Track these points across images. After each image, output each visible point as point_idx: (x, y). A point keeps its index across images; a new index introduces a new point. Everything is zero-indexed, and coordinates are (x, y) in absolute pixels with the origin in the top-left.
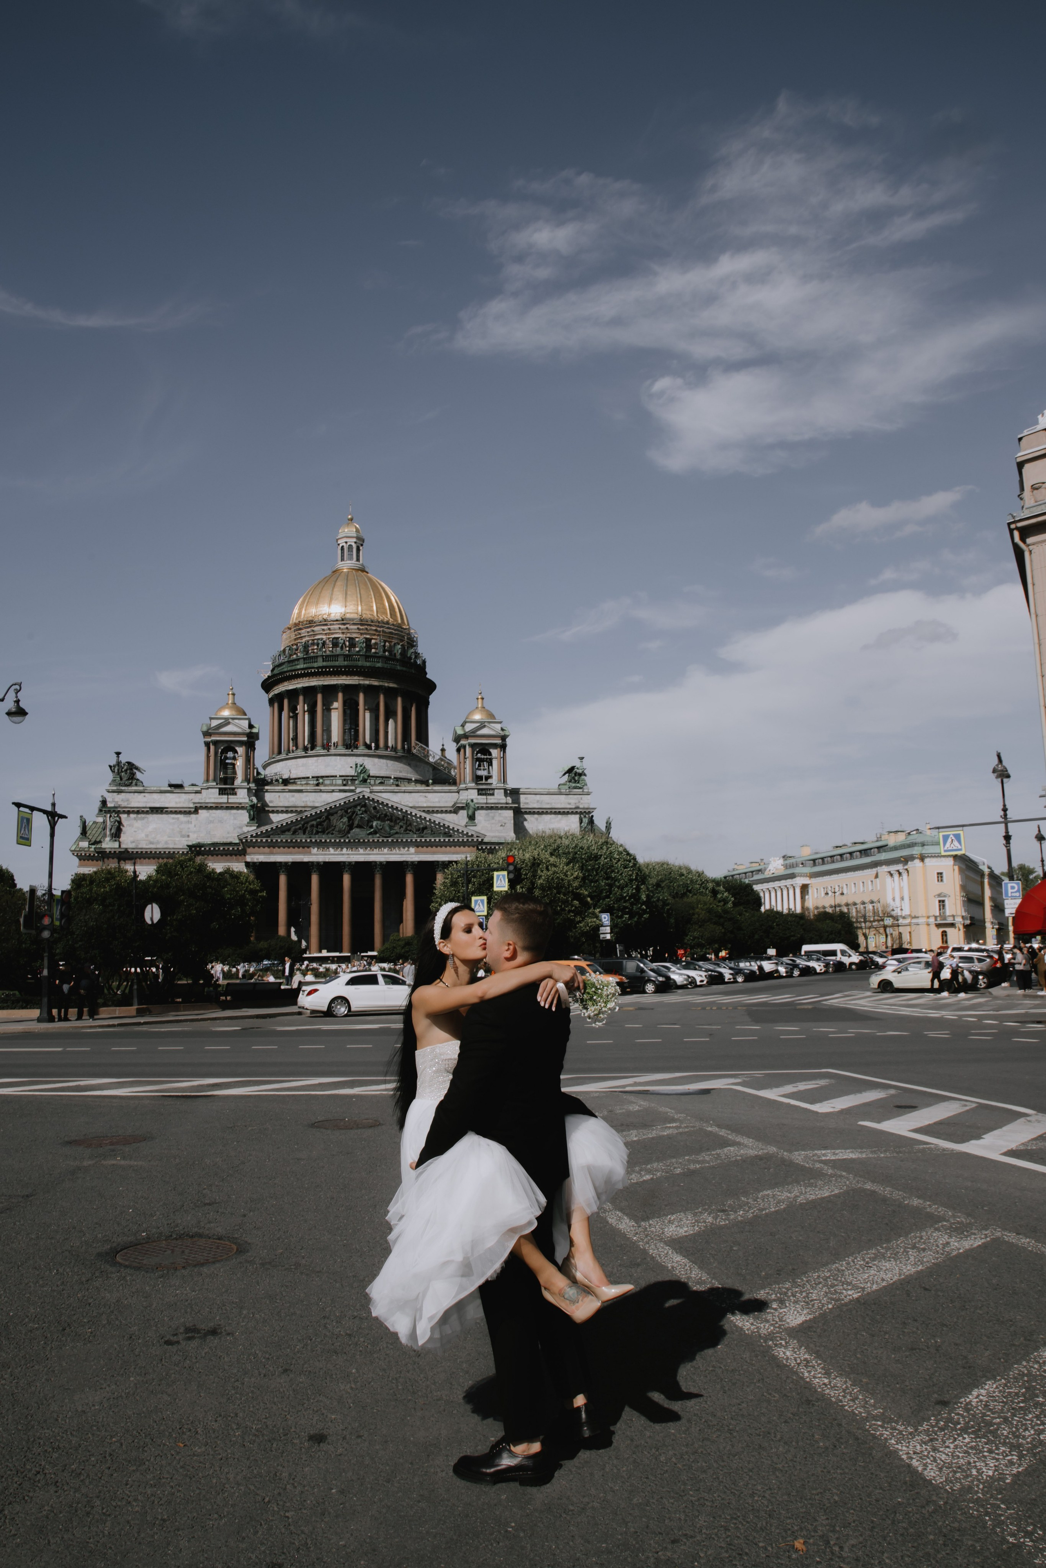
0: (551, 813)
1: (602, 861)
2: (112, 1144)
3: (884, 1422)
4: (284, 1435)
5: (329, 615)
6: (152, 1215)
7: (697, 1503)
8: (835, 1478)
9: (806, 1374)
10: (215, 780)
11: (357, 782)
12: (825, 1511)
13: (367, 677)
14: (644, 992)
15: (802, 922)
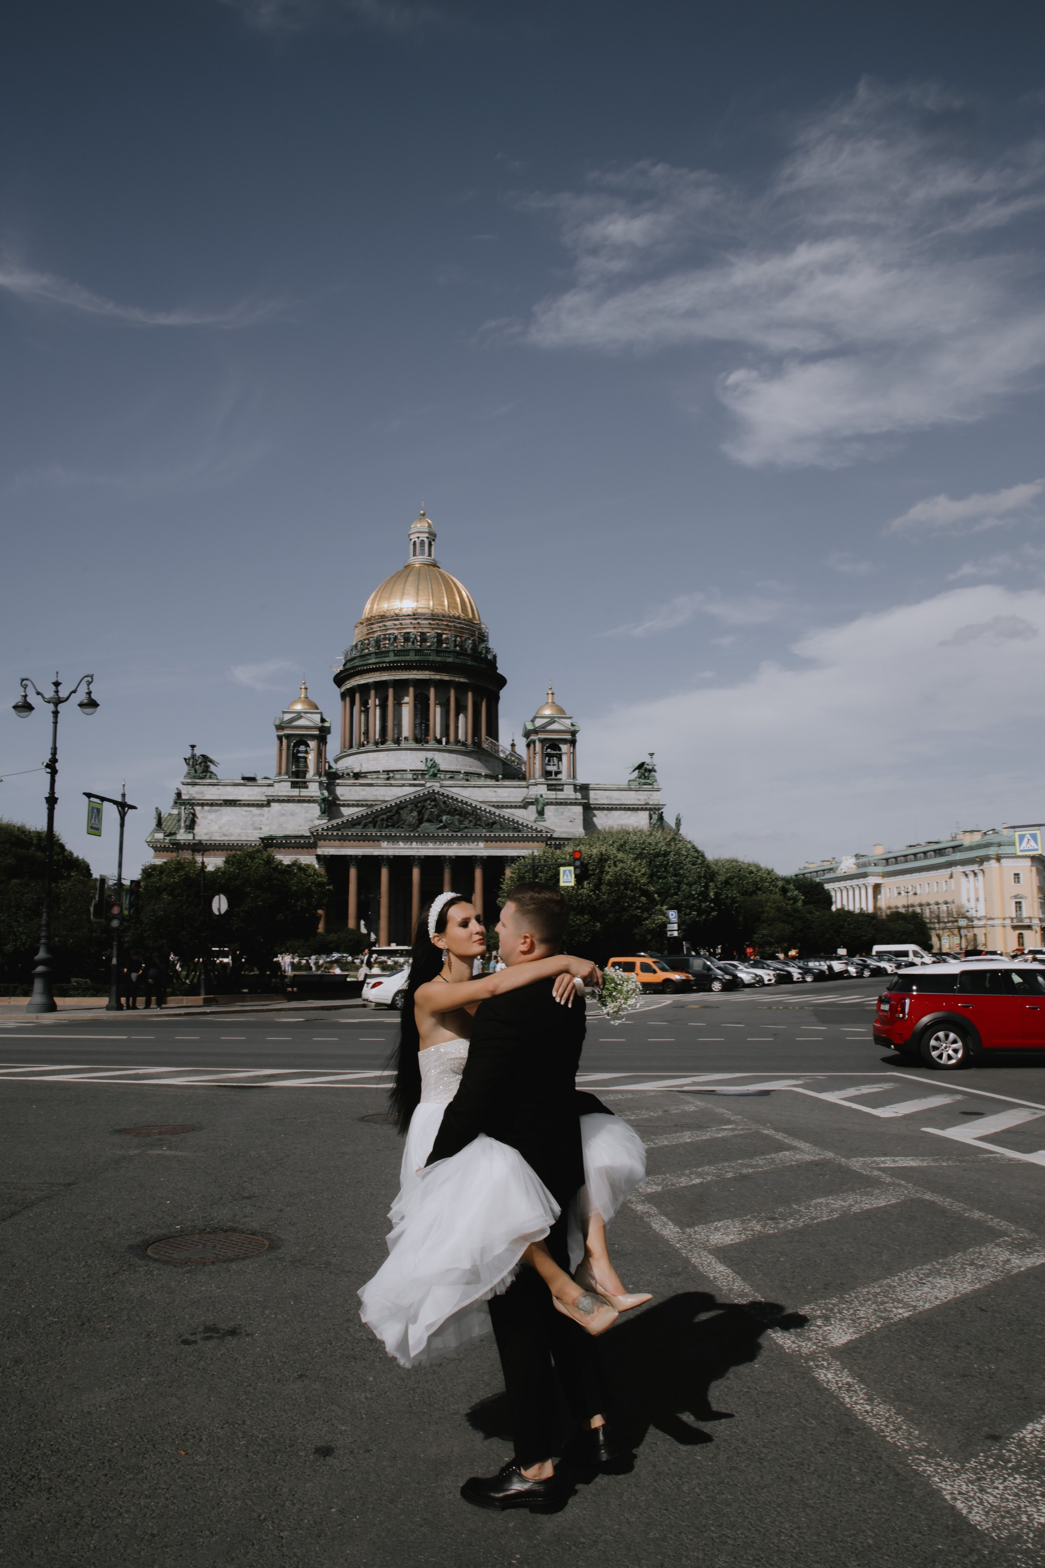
0: (621, 809)
1: (671, 857)
2: (160, 1133)
3: (928, 1456)
4: (290, 1446)
5: (401, 609)
6: (188, 1208)
7: (718, 1540)
8: (871, 1518)
9: (847, 1400)
10: (287, 773)
11: (427, 776)
12: (857, 1556)
13: (438, 672)
14: (711, 990)
15: (874, 921)
